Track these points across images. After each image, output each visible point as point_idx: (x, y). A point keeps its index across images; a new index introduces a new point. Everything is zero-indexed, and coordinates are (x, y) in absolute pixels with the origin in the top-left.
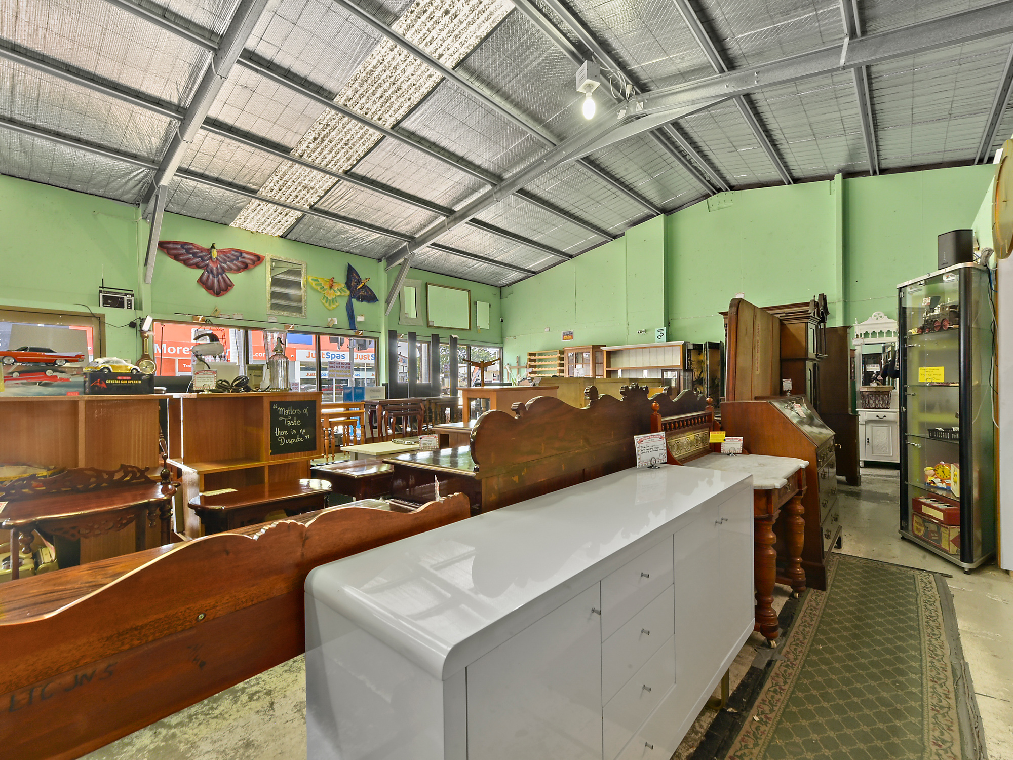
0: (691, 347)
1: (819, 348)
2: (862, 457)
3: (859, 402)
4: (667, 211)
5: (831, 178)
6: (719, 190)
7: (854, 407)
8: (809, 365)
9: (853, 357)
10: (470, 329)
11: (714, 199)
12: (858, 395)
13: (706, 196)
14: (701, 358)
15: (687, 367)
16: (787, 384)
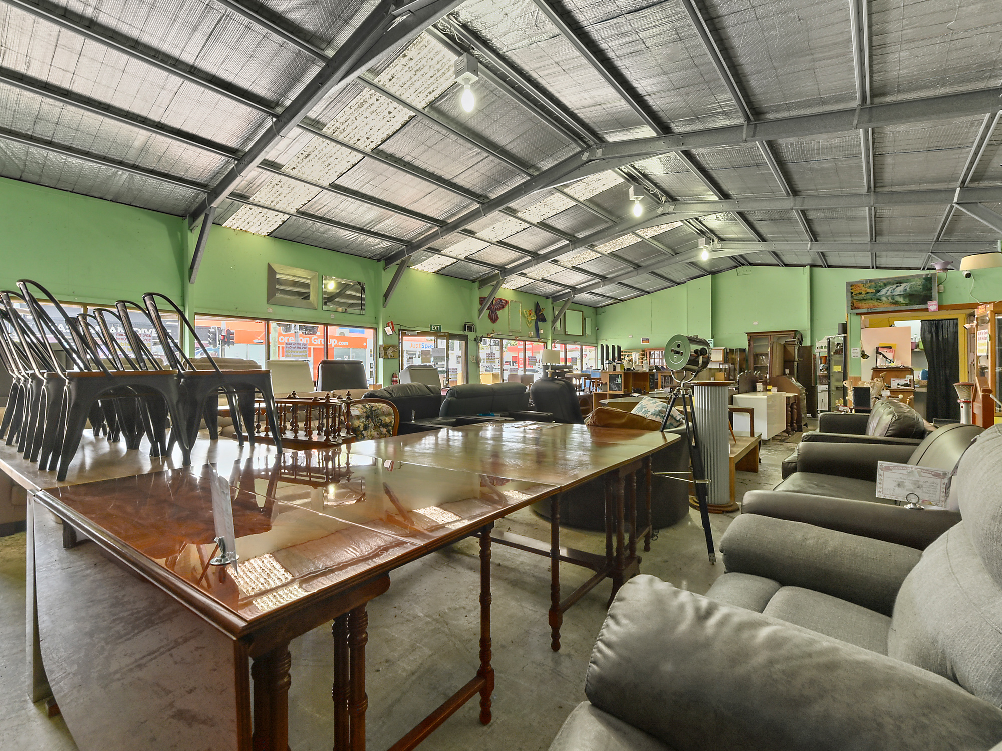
0: (729, 351)
1: (799, 357)
2: (819, 409)
3: (818, 381)
4: (713, 273)
5: (804, 266)
6: (744, 265)
7: (816, 383)
8: (795, 364)
9: (814, 359)
10: (583, 336)
11: (740, 269)
12: (818, 378)
13: (736, 267)
14: (734, 357)
15: (726, 361)
16: (787, 372)
